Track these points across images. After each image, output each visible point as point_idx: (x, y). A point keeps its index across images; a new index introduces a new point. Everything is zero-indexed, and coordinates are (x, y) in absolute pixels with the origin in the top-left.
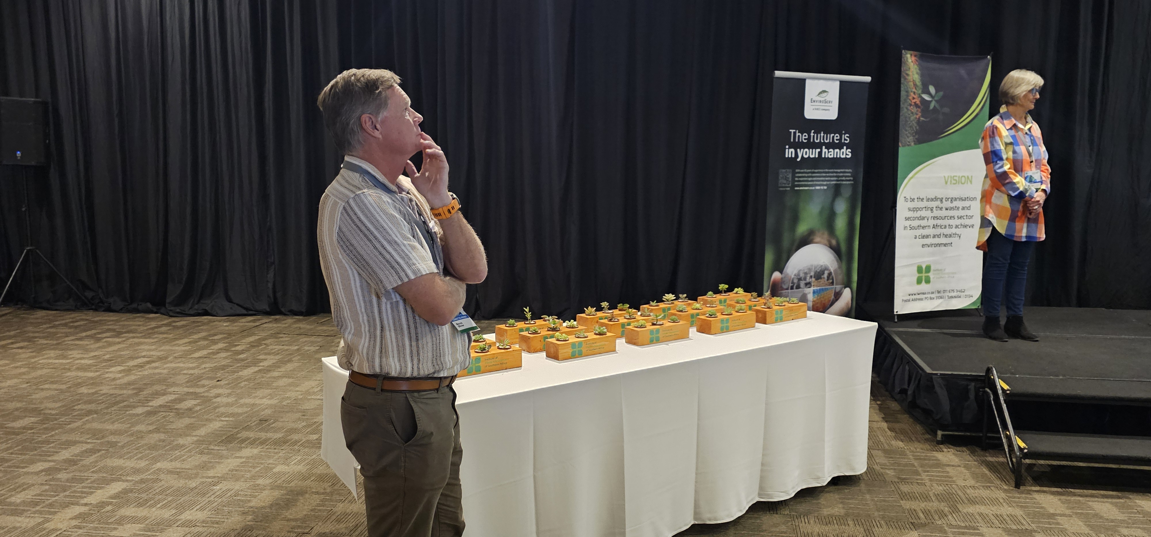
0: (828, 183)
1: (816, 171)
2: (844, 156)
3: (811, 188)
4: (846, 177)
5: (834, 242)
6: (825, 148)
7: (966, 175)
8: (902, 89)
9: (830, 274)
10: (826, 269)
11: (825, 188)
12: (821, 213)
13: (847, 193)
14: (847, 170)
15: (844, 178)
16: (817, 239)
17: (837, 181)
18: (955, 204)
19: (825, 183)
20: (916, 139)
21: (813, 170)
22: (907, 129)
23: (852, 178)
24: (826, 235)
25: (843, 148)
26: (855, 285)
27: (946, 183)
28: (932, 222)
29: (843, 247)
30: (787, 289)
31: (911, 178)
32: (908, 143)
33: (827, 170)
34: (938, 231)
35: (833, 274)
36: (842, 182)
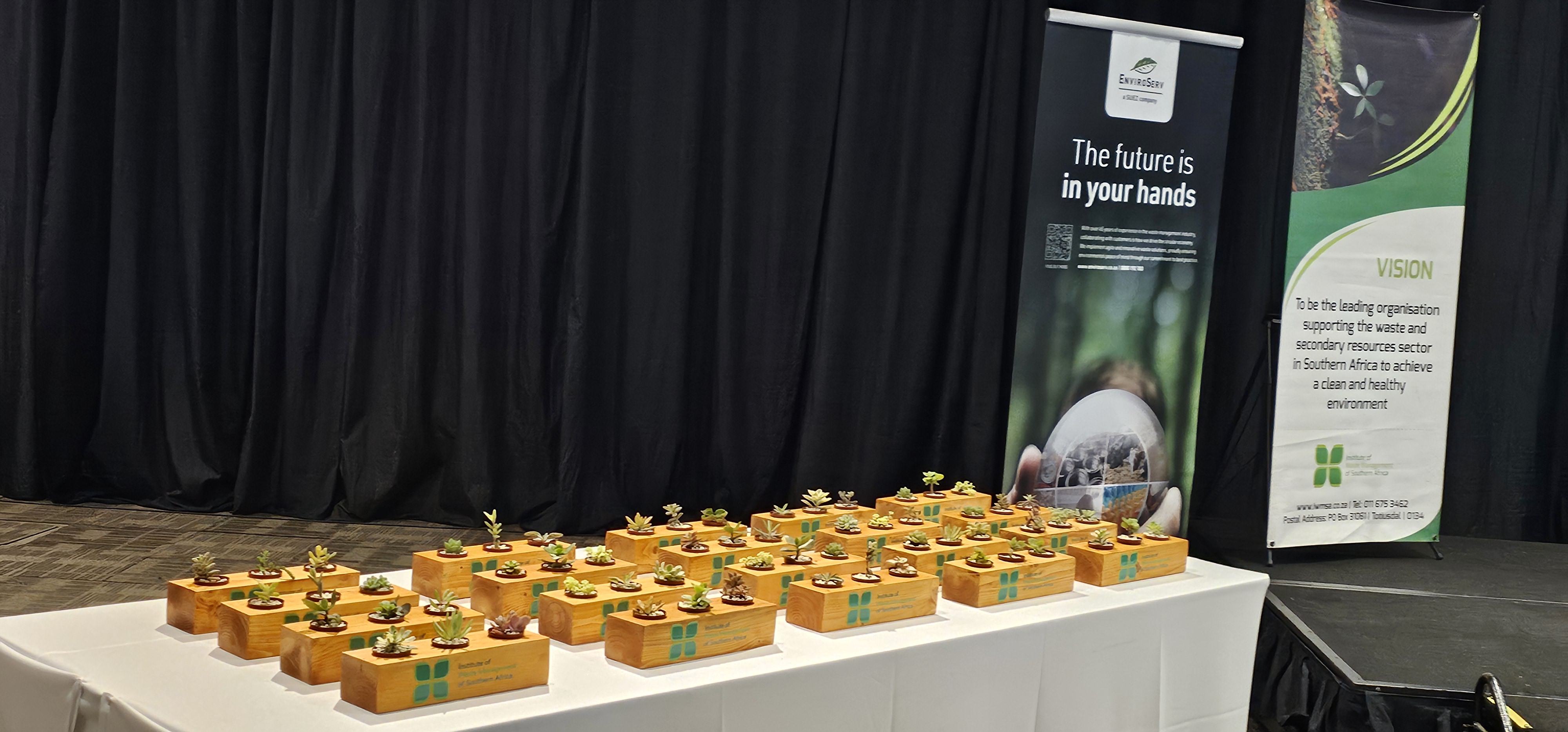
0: (1147, 259)
1: (1123, 231)
2: (1181, 204)
3: (1110, 268)
4: (1182, 247)
5: (1152, 388)
6: (1144, 184)
7: (1420, 259)
8: (1303, 68)
9: (1140, 456)
10: (1134, 445)
11: (1141, 268)
12: (1129, 321)
13: (1182, 281)
14: (1185, 234)
15: (1178, 251)
16: (1118, 378)
17: (1165, 255)
18: (1400, 318)
19: (1140, 258)
20: (1326, 175)
21: (1116, 230)
22: (1309, 153)
23: (1194, 252)
24: (1136, 371)
25: (1180, 187)
26: (1189, 482)
27: (1381, 274)
28: (1349, 355)
29: (1170, 399)
30: (1051, 485)
31: (1313, 259)
32: (1311, 185)
33: (1145, 232)
34: (1360, 375)
35: (1147, 457)
36: (1174, 260)
